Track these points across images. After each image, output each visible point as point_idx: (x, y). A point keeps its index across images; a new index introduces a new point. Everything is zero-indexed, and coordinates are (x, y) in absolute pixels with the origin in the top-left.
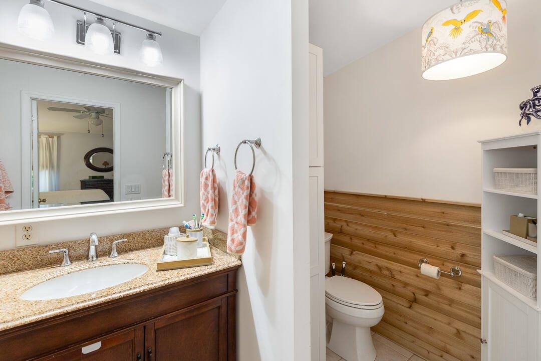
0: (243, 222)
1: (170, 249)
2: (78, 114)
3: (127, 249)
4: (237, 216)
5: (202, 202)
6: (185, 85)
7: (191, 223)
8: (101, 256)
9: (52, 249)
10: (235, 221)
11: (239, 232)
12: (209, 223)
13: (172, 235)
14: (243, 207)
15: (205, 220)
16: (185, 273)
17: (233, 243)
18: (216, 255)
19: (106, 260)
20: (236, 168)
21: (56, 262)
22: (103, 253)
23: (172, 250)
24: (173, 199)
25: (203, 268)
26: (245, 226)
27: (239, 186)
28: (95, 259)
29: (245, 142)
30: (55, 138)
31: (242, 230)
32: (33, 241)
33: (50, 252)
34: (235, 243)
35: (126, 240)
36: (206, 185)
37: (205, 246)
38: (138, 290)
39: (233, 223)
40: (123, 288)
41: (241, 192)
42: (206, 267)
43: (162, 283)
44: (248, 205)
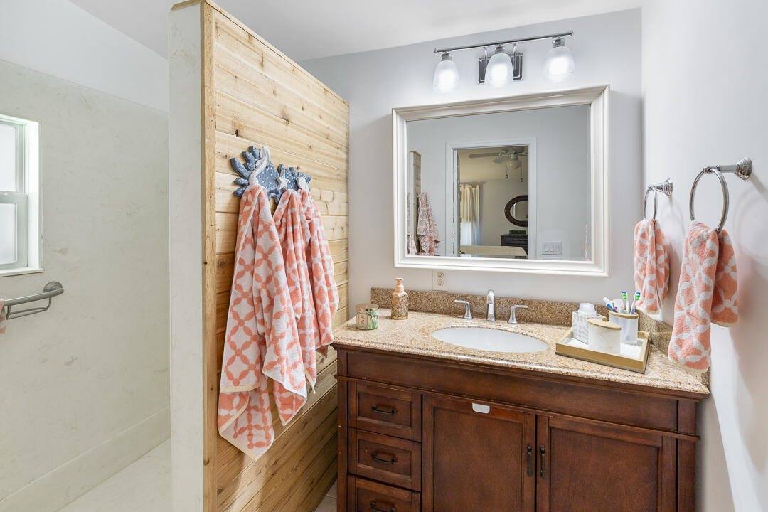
0: (700, 315)
1: (580, 332)
2: (495, 158)
3: (528, 319)
4: (691, 302)
5: (636, 272)
6: (610, 92)
7: (618, 304)
8: (500, 319)
9: (458, 299)
10: (685, 309)
11: (692, 330)
12: (645, 307)
13: (584, 313)
14: (701, 287)
15: (641, 303)
16: (594, 369)
17: (681, 346)
18: (658, 363)
19: (504, 325)
20: (693, 218)
21: (459, 313)
22: (501, 317)
23: (582, 334)
24: (592, 264)
25: (627, 373)
26: (704, 322)
27: (694, 250)
28: (493, 319)
29: (708, 171)
30: (478, 187)
31: (700, 328)
32: (444, 288)
33: (456, 301)
34: (685, 348)
35: (526, 307)
36: (643, 247)
37: (640, 344)
38: (528, 366)
39: (681, 313)
40: (512, 358)
41: (698, 260)
42: (632, 374)
43: (559, 370)
44: (712, 285)
